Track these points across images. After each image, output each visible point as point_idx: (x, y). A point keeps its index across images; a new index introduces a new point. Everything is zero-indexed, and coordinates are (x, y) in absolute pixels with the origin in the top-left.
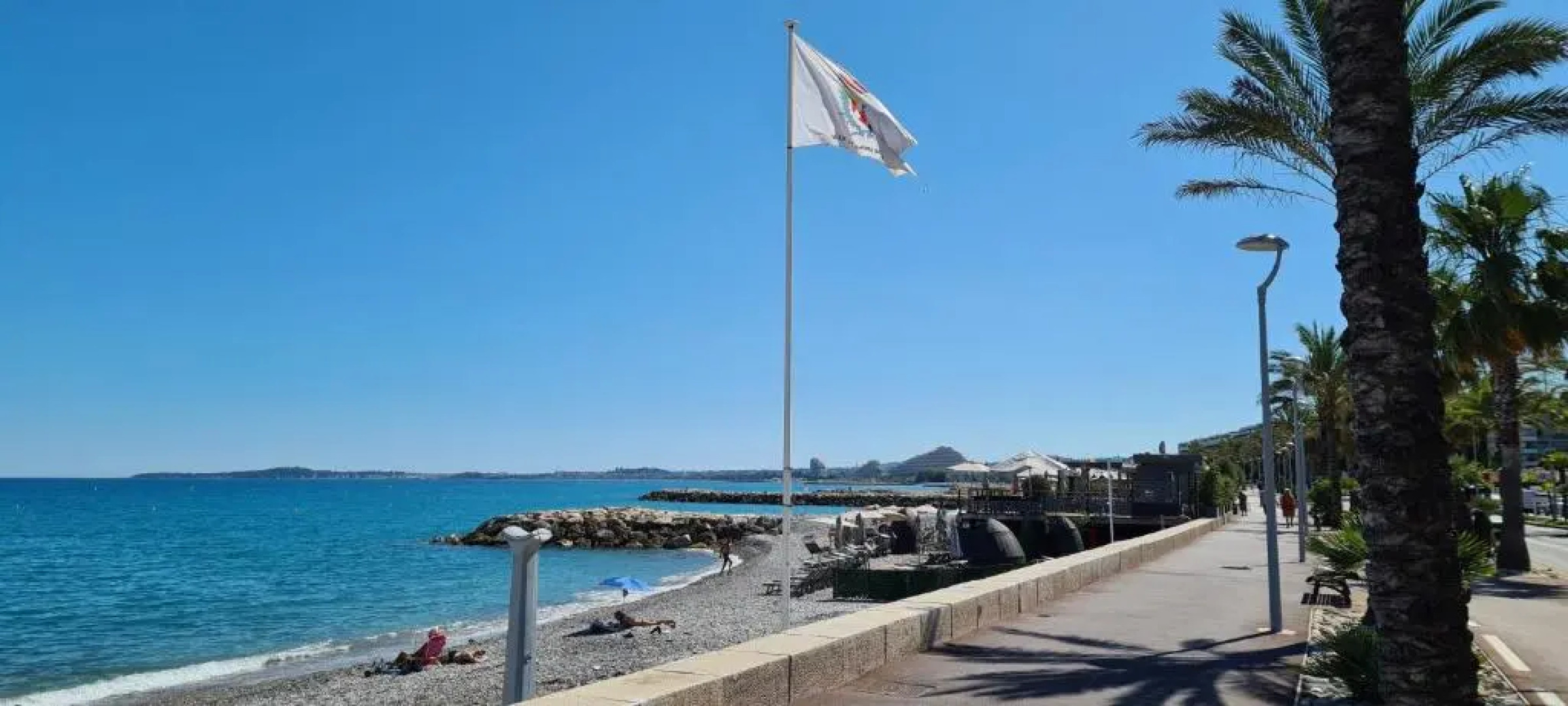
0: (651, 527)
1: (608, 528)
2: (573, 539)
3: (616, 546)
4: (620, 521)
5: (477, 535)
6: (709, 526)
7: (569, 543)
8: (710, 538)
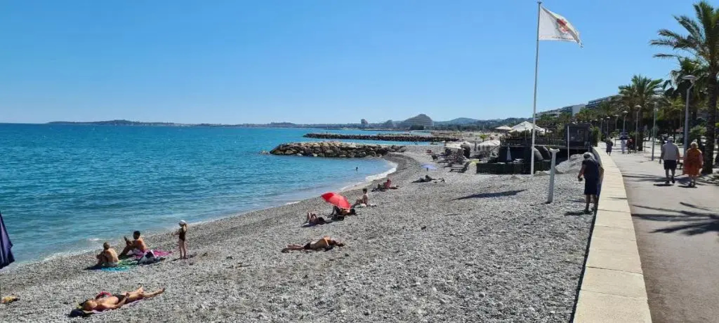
0: (348, 149)
1: (330, 149)
2: (318, 153)
3: (335, 157)
4: (335, 147)
5: (277, 151)
6: (372, 149)
7: (316, 155)
8: (373, 153)
